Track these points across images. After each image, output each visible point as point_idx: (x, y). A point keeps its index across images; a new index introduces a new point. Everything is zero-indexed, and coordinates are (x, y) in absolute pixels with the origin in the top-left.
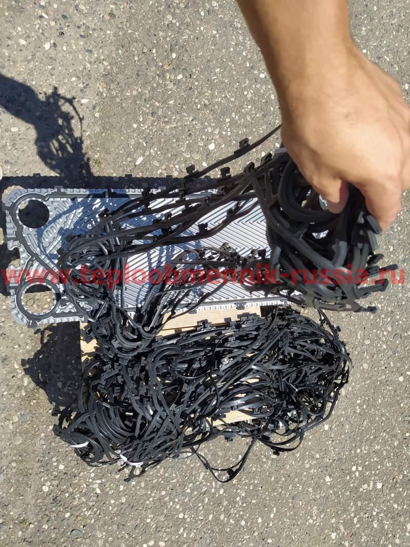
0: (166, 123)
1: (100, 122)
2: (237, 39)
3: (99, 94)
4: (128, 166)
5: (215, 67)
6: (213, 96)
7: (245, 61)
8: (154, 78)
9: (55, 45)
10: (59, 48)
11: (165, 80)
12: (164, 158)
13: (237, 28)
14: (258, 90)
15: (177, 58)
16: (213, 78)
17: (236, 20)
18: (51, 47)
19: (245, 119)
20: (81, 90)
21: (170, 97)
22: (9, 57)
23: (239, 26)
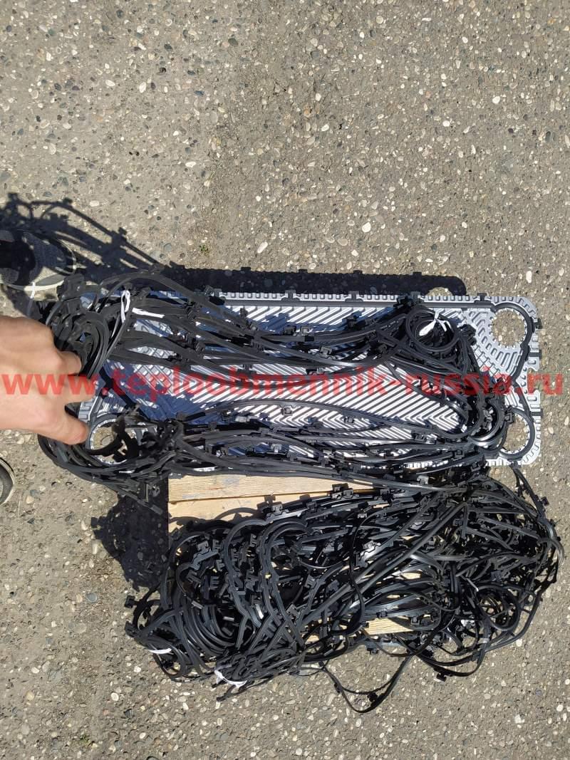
0: (302, 194)
1: (210, 194)
2: (411, 70)
3: (211, 154)
4: (246, 255)
5: (377, 113)
6: (372, 155)
7: (422, 103)
8: (288, 131)
9: (153, 85)
10: (158, 90)
11: (304, 132)
12: (297, 244)
13: (412, 55)
14: (440, 145)
15: (323, 101)
16: (374, 128)
17: (410, 43)
18: (147, 88)
19: (418, 188)
20: (187, 149)
21: (309, 157)
22: (92, 104)
23: (415, 51)
